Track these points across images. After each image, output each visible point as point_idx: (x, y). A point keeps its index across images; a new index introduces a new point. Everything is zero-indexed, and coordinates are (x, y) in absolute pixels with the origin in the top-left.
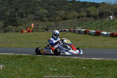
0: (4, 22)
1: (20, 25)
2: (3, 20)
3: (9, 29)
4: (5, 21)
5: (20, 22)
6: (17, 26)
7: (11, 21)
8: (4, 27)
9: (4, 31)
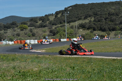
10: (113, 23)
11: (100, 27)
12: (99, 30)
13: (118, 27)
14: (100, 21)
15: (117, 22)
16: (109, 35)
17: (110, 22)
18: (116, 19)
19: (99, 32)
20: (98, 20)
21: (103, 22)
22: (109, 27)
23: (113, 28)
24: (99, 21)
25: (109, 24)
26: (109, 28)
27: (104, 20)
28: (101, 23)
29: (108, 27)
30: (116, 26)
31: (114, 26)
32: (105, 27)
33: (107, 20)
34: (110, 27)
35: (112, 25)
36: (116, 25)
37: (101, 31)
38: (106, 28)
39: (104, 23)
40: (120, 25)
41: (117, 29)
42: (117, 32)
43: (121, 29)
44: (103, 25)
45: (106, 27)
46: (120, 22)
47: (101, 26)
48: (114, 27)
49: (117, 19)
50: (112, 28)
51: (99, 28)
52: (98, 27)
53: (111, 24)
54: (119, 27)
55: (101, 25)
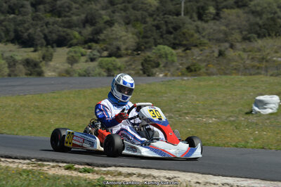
0: (136, 30)
1: (196, 46)
2: (134, 26)
3: (160, 56)
4: (141, 27)
5: (197, 35)
6: (187, 48)
7: (164, 28)
8: (138, 49)
9: (142, 64)
10: (60, 19)
11: (16, 31)
12: (12, 41)
13: (76, 34)
14: (16, 11)
15: (75, 18)
16: (50, 60)
17: (49, 15)
18: (69, 8)
19: (11, 46)
20: (9, 6)
21: (25, 14)
22: (46, 31)
23: (60, 36)
24: (12, 10)
25: (47, 24)
26: (45, 37)
27: (29, 9)
28: (20, 18)
29: (41, 31)
30: (69, 31)
31: (62, 31)
32: (30, 31)
33: (41, 7)
34: (50, 32)
35: (56, 26)
36: (70, 25)
37: (17, 46)
38: (36, 37)
39: (29, 17)
40: (84, 26)
41: (75, 41)
42: (75, 52)
43: (86, 42)
44: (26, 25)
45: (37, 32)
46: (83, 16)
47: (19, 29)
48: (62, 33)
49: (75, 5)
50: (54, 36)
51: (12, 35)
52: (7, 32)
53: (54, 23)
54: (80, 33)
55: (19, 25)
